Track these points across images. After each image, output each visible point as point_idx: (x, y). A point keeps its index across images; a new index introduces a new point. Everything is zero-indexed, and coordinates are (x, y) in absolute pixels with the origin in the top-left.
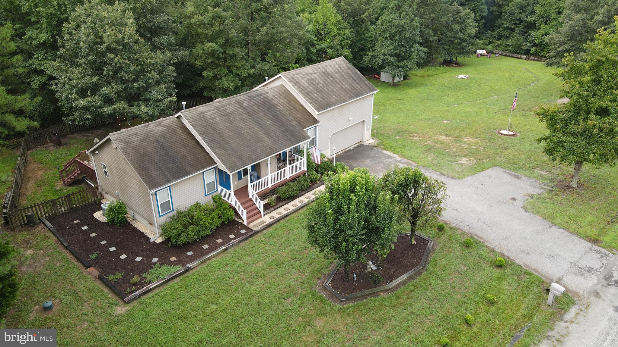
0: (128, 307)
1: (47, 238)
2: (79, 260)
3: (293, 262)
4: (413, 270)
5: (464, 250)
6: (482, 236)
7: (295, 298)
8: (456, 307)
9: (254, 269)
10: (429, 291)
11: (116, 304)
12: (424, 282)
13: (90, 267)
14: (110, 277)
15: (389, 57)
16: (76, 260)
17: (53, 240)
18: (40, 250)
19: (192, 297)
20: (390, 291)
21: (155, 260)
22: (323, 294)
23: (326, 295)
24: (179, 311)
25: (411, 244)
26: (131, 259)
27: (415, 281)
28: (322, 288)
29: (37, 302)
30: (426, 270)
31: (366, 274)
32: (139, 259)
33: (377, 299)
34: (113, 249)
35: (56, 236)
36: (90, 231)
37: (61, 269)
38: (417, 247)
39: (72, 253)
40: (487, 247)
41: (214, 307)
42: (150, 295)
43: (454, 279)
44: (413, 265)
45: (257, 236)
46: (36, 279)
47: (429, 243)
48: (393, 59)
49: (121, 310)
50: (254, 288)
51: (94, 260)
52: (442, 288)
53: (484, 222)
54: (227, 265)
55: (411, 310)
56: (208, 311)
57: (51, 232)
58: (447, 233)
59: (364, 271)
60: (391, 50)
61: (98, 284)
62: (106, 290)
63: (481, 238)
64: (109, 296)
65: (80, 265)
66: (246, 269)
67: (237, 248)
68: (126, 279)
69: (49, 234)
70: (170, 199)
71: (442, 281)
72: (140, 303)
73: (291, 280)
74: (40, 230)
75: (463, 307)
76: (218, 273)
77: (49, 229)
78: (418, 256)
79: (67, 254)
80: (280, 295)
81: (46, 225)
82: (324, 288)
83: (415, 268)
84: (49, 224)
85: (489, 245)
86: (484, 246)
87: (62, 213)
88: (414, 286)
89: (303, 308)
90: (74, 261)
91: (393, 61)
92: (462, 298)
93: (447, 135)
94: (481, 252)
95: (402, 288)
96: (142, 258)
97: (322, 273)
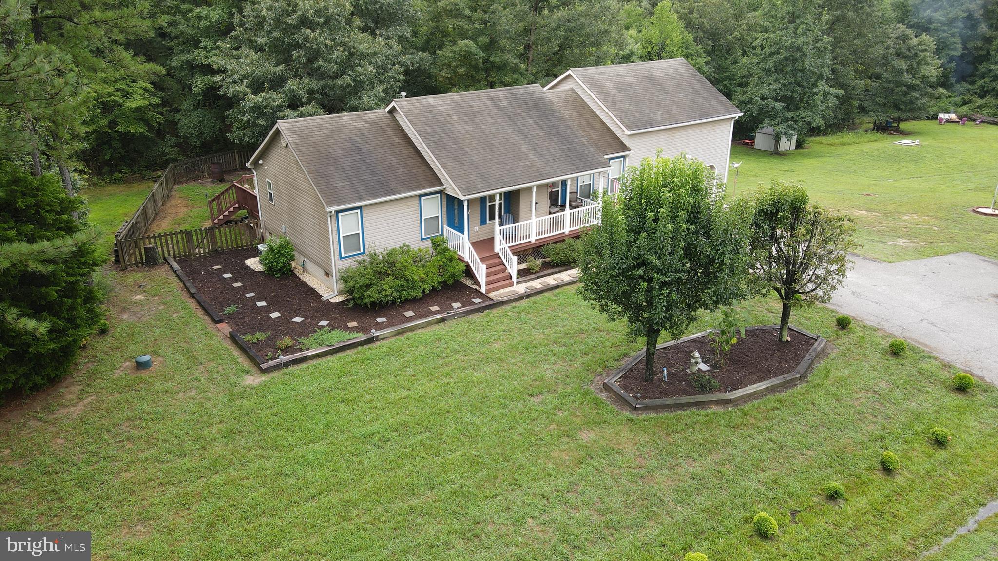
0: (264, 378)
1: (168, 282)
2: (206, 312)
3: (555, 348)
4: (780, 377)
5: (888, 360)
6: (928, 343)
7: (550, 397)
8: (863, 443)
9: (484, 350)
10: (809, 412)
11: (247, 372)
12: (801, 398)
13: (221, 321)
14: (247, 337)
15: (771, 102)
16: (202, 312)
17: (175, 285)
18: (155, 295)
19: (371, 376)
20: (731, 405)
21: (324, 323)
22: (603, 396)
23: (607, 397)
24: (345, 392)
25: (780, 340)
26: (285, 320)
27: (782, 396)
28: (602, 387)
29: (130, 357)
30: (807, 382)
31: (687, 375)
32: (298, 319)
33: (703, 412)
34: (262, 304)
35: (181, 281)
36: (233, 279)
37: (177, 321)
38: (792, 347)
39: (199, 303)
40: (936, 359)
41: (405, 393)
42: (304, 365)
43: (864, 401)
44: (780, 371)
45: (499, 308)
46: (137, 330)
47: (817, 342)
48: (778, 105)
49: (253, 380)
50: (480, 375)
51: (229, 315)
52: (836, 410)
53: (933, 324)
54: (440, 340)
55: (769, 436)
56: (392, 396)
57: (178, 276)
58: (854, 333)
59: (684, 370)
60: (775, 90)
61: (228, 345)
62: (236, 353)
63: (926, 346)
64: (240, 360)
65: (207, 318)
66: (471, 349)
67: (462, 321)
68: (270, 342)
69: (173, 278)
70: (360, 232)
71: (837, 400)
72: (285, 374)
73: (547, 371)
74: (161, 273)
75: (879, 444)
76: (421, 349)
77: (175, 272)
78: (792, 359)
79: (191, 304)
80: (523, 389)
81: (171, 267)
82: (606, 388)
83: (785, 376)
84: (176, 266)
85: (941, 356)
86: (930, 357)
87: (200, 256)
88: (780, 401)
89: (561, 412)
90: (200, 313)
91: (778, 108)
92: (877, 430)
93: (868, 210)
94: (923, 365)
95: (756, 402)
96: (303, 319)
97: (606, 366)
